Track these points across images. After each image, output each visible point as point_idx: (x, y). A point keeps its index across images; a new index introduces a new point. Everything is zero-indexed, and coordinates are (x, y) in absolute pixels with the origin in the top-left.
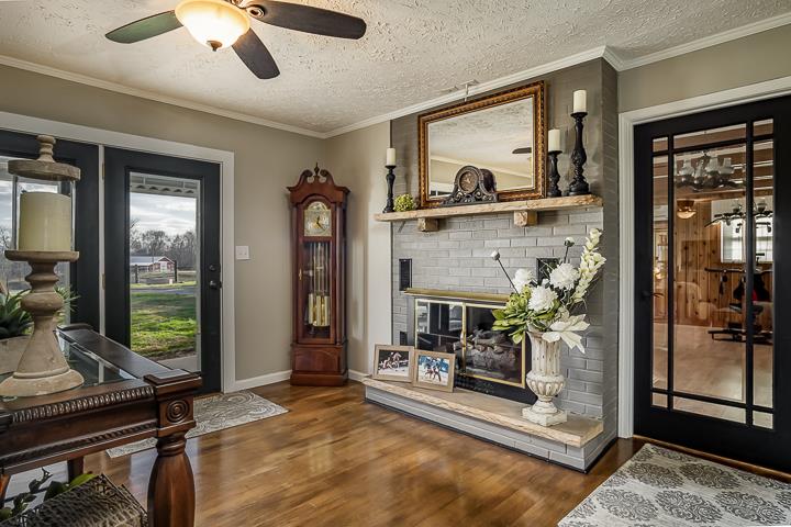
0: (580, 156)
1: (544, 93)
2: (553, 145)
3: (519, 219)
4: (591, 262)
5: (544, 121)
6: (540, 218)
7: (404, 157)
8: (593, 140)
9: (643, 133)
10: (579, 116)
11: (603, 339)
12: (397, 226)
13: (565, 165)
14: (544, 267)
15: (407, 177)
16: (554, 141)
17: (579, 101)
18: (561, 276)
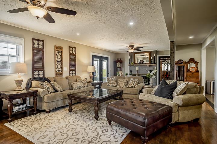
0: (154, 60)
1: (150, 53)
2: (152, 59)
3: (148, 66)
4: (155, 70)
5: (151, 56)
6: (150, 66)
7: (131, 57)
8: (155, 58)
9: (160, 57)
10: (154, 56)
11: (156, 78)
12: (130, 66)
13: (153, 61)
14: (151, 71)
15: (132, 60)
16: (152, 58)
17: (154, 55)
18: (153, 72)
